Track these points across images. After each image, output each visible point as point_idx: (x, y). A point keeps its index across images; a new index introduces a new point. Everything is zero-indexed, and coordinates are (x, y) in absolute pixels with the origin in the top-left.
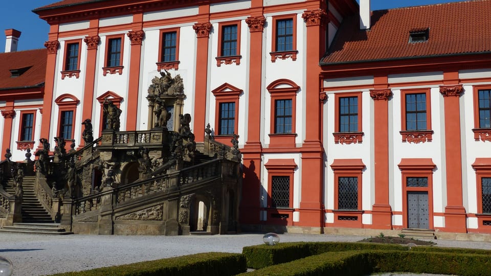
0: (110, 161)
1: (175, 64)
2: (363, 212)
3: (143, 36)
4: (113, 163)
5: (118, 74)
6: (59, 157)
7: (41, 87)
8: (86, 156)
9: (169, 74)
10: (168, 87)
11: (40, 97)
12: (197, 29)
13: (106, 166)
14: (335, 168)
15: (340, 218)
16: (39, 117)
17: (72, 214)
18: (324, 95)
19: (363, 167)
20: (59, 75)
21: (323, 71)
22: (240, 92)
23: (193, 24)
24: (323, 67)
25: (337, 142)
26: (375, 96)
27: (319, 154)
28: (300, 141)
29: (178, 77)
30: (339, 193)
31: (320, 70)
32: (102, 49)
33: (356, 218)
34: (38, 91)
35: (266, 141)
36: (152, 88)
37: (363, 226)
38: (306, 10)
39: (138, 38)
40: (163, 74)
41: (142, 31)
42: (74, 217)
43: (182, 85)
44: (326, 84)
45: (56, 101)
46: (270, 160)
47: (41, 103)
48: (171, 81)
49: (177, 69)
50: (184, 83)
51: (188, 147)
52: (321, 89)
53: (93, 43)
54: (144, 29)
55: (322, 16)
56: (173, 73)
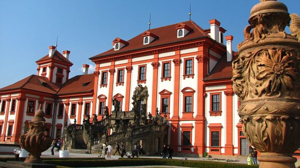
0: (115, 124)
1: (144, 81)
2: (221, 147)
3: (132, 68)
4: (116, 125)
5: (122, 85)
6: (95, 122)
7: (93, 91)
8: (107, 122)
9: (141, 86)
10: (141, 91)
11: (92, 96)
12: (153, 65)
13: (113, 126)
14: (210, 127)
15: (212, 150)
16: (92, 104)
17: (91, 146)
18: (205, 94)
19: (222, 127)
20: (99, 86)
21: (205, 83)
22: (171, 93)
23: (151, 63)
24: (204, 81)
25: (211, 116)
26: (227, 94)
27: (202, 121)
28: (195, 115)
29: (146, 86)
30: (212, 139)
31: (203, 83)
32: (116, 74)
33: (218, 150)
34: (91, 93)
35: (181, 115)
36: (135, 92)
37: (221, 154)
38: (197, 55)
39: (130, 69)
40: (139, 86)
41: (131, 66)
42: (92, 147)
43: (147, 90)
44: (207, 89)
45: (98, 97)
46: (182, 124)
47: (92, 98)
48: (142, 89)
49: (145, 83)
50: (148, 89)
51: (143, 118)
52: (204, 91)
53: (112, 72)
54: (132, 66)
55: (204, 58)
56: (143, 85)
